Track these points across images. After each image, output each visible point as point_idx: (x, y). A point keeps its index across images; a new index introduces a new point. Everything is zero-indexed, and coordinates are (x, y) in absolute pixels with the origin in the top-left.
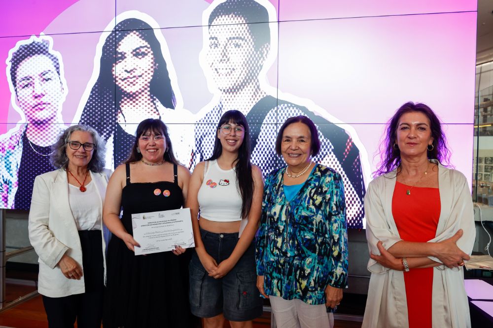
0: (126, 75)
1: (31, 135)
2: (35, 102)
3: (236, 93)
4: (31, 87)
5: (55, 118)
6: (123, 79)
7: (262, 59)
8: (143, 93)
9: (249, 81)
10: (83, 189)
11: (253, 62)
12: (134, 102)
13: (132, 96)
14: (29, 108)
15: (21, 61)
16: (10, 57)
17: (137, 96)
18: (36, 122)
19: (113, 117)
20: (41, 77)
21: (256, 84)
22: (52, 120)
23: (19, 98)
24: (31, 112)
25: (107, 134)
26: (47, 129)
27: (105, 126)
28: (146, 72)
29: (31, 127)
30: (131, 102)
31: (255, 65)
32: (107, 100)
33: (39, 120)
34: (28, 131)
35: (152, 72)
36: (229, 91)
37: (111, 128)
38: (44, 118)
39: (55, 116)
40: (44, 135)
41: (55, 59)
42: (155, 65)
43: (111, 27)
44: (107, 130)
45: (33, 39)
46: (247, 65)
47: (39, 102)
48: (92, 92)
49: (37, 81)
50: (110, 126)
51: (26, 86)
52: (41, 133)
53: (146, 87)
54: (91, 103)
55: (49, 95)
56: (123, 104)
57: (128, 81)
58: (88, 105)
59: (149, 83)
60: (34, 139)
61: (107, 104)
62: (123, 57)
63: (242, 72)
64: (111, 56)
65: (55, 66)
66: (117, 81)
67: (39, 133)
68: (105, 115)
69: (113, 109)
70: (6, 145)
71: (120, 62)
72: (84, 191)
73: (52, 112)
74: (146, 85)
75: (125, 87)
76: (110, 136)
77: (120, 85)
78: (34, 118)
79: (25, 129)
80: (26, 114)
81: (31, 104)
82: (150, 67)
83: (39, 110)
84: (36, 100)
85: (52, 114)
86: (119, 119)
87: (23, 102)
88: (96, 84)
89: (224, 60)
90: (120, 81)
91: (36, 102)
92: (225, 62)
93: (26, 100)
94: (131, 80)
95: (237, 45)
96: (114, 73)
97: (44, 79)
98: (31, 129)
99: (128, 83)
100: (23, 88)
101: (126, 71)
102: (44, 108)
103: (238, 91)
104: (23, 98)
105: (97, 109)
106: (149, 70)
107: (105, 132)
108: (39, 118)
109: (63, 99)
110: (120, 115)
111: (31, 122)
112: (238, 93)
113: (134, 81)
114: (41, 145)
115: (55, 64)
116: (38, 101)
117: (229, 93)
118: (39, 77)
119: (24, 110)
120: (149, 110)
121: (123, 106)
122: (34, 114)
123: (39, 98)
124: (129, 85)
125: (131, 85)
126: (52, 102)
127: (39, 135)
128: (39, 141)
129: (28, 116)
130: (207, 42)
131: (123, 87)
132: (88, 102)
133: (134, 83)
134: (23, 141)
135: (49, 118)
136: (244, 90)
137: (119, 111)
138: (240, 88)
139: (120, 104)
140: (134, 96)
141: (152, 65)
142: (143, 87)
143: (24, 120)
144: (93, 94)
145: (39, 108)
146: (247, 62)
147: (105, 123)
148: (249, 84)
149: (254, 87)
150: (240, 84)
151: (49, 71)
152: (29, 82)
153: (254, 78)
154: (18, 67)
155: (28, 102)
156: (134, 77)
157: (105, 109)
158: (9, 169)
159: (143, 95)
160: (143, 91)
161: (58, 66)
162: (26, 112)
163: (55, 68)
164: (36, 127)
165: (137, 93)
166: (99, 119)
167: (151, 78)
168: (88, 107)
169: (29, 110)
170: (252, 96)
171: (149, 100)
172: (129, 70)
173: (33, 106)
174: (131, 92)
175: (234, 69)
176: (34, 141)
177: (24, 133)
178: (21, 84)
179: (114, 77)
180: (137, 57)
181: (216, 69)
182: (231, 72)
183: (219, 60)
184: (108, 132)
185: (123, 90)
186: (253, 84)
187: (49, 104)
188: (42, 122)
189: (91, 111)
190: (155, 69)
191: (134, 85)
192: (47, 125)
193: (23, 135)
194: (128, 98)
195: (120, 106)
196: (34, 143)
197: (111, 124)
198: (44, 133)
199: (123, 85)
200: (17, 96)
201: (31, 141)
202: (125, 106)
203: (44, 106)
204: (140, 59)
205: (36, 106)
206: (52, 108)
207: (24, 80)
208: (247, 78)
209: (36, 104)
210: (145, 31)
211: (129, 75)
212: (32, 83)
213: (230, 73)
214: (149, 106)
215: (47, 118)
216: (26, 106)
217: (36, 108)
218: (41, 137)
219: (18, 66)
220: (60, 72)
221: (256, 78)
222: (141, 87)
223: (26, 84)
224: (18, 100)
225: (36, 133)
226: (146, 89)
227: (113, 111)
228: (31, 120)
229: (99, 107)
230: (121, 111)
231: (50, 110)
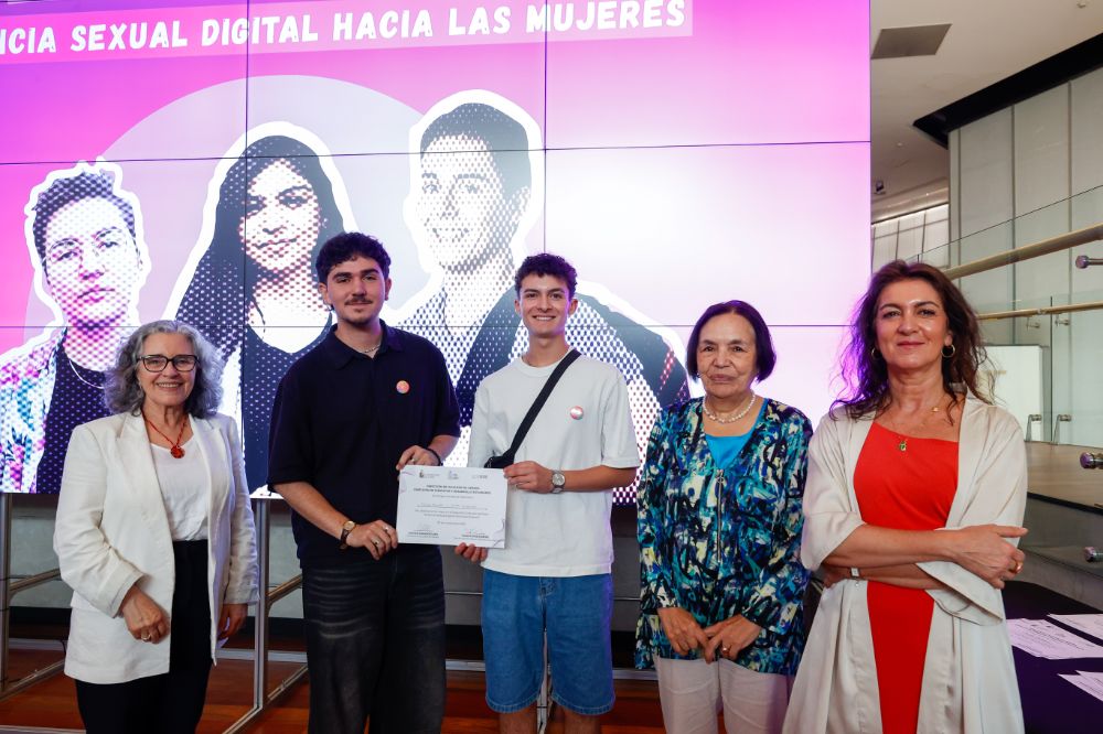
0: (265, 238)
1: (74, 349)
2: (83, 286)
3: (472, 273)
4: (76, 259)
5: (123, 317)
6: (259, 244)
7: (516, 213)
8: (298, 272)
9: (494, 251)
10: (177, 453)
11: (501, 219)
12: (281, 287)
13: (276, 277)
14: (70, 298)
15: (56, 209)
16: (34, 200)
17: (287, 276)
18: (85, 325)
19: (240, 315)
20: (97, 239)
21: (507, 256)
22: (118, 321)
23: (50, 278)
24: (75, 305)
25: (228, 346)
26: (107, 337)
27: (224, 331)
28: (304, 233)
29: (74, 333)
30: (275, 287)
31: (504, 224)
32: (229, 284)
33: (91, 321)
34: (68, 341)
35: (315, 232)
36: (459, 268)
37: (235, 335)
38: (102, 317)
39: (123, 313)
40: (101, 349)
41: (125, 207)
42: (321, 221)
43: (237, 150)
44: (229, 339)
45: (81, 168)
46: (491, 224)
47: (92, 286)
48: (198, 269)
49: (88, 248)
50: (234, 331)
51: (67, 255)
52: (96, 345)
53: (304, 260)
54: (197, 288)
55: (113, 274)
56: (259, 291)
57: (270, 249)
58: (191, 292)
59: (309, 252)
60: (79, 356)
61: (229, 292)
62: (260, 204)
63: (481, 234)
64: (236, 203)
65: (126, 220)
66: (249, 249)
67: (90, 345)
68: (225, 311)
69: (240, 299)
70: (22, 370)
71: (254, 214)
72: (180, 457)
73: (119, 305)
74: (304, 256)
75: (264, 260)
76: (234, 350)
77: (253, 257)
78: (80, 317)
79: (61, 337)
80: (64, 309)
81: (76, 290)
82: (311, 225)
83: (91, 302)
84: (86, 282)
85: (118, 309)
86: (251, 319)
87: (59, 286)
88: (207, 253)
89: (450, 214)
90: (254, 249)
91: (86, 286)
92: (450, 217)
93: (64, 282)
94: (276, 248)
95: (472, 189)
96: (242, 234)
97: (103, 244)
98: (74, 337)
99: (270, 253)
100: (60, 259)
101: (266, 230)
102: (102, 298)
103: (475, 268)
104: (59, 279)
105: (208, 300)
106: (310, 229)
107: (224, 342)
108: (91, 317)
109: (142, 282)
110: (254, 311)
111: (75, 325)
112: (475, 272)
113: (282, 249)
114: (95, 369)
115: (126, 216)
116: (89, 284)
117: (459, 273)
118: (92, 240)
119: (59, 301)
120: (310, 303)
121: (259, 295)
122: (80, 309)
123: (91, 279)
124: (271, 256)
125: (276, 256)
126: (118, 286)
127: (90, 349)
128: (90, 360)
129: (69, 313)
130: (417, 181)
131: (259, 260)
132: (190, 288)
133: (282, 252)
134: (57, 360)
135: (112, 317)
136: (484, 266)
137: (252, 303)
138: (478, 263)
139: (254, 291)
140: (281, 276)
141: (316, 221)
142: (298, 260)
143: (60, 320)
144: (202, 273)
145: (92, 298)
146: (491, 218)
147: (223, 327)
148: (494, 257)
149: (504, 262)
150: (478, 257)
151: (114, 228)
152: (71, 248)
153: (504, 246)
154: (49, 221)
155: (70, 286)
156: (282, 241)
157: (225, 299)
158: (26, 415)
159: (298, 275)
160: (298, 268)
161: (131, 220)
162: (64, 306)
163: (126, 223)
164: (85, 333)
165: (287, 272)
166: (212, 318)
167: (314, 244)
168: (191, 296)
169: (70, 302)
170: (501, 278)
171: (309, 283)
172: (271, 229)
173: (80, 294)
174: (276, 269)
175: (466, 231)
176: (79, 360)
177: (60, 345)
178: (54, 251)
179: (243, 241)
180: (288, 206)
181: (435, 230)
182: (462, 235)
183: (440, 215)
184: (229, 342)
185: (259, 264)
186: (500, 256)
187: (112, 290)
188: (96, 325)
189: (196, 303)
190: (321, 228)
191: (281, 256)
192: (107, 329)
193: (57, 349)
194: (269, 280)
195: (255, 295)
196: (79, 364)
197: (236, 327)
198: (101, 345)
199: (259, 257)
200: (47, 275)
201: (74, 360)
202: (263, 295)
203: (102, 294)
204: (293, 209)
205: (86, 294)
206: (119, 297)
207: (60, 245)
208: (491, 246)
209: (86, 290)
210: (303, 159)
211: (271, 237)
212: (77, 251)
213: (459, 236)
214: (310, 295)
215: (107, 317)
216: (65, 294)
217: (86, 297)
218: (95, 353)
219: (50, 218)
220: (136, 231)
221: (507, 246)
222: (294, 260)
223: (65, 251)
224: (49, 282)
225: (85, 345)
226: (303, 264)
227: (241, 303)
228: (75, 321)
229: (212, 296)
230: (256, 304)
231: (113, 301)
